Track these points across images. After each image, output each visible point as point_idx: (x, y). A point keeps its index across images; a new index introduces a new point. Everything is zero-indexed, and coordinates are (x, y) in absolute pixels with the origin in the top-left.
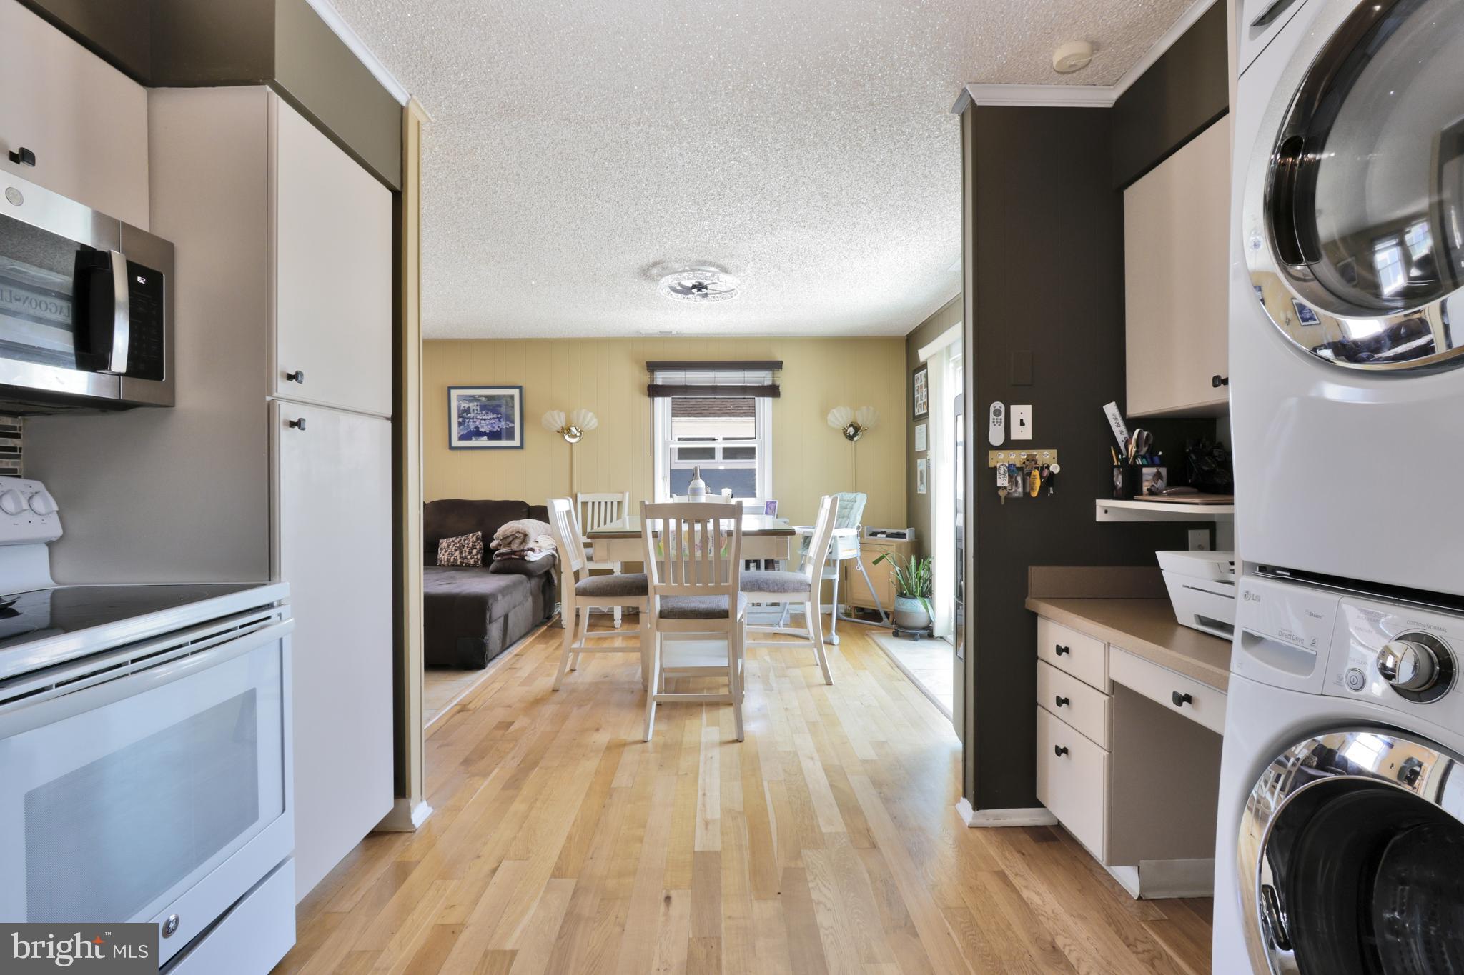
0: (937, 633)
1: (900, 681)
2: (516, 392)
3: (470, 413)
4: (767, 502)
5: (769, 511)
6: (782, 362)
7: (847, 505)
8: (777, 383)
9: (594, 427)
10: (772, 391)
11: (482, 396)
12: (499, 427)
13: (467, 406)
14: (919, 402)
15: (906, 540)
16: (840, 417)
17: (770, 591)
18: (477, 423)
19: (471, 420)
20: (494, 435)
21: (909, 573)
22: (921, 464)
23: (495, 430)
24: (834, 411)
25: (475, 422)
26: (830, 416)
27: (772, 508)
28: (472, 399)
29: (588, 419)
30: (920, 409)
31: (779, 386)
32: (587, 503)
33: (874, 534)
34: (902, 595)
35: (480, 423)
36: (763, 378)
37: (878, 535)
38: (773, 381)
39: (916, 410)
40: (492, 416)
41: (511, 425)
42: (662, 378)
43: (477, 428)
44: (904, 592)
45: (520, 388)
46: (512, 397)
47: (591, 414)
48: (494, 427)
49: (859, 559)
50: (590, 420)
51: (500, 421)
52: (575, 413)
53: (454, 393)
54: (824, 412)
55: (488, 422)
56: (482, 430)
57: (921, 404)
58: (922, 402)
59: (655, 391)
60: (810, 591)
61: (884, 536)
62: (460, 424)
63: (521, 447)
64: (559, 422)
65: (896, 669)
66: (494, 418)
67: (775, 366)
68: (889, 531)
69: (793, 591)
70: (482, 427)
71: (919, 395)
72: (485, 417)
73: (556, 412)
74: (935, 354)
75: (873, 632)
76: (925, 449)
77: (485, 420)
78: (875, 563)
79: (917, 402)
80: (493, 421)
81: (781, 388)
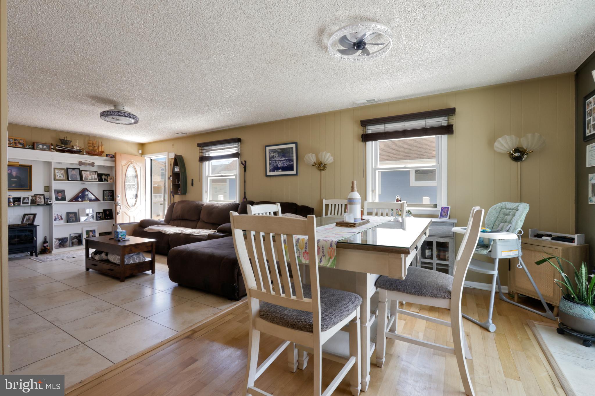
2: (294, 146)
3: (274, 158)
4: (442, 207)
5: (443, 214)
6: (454, 109)
7: (510, 212)
8: (451, 124)
9: (331, 162)
10: (448, 130)
11: (279, 149)
12: (286, 164)
13: (273, 154)
14: (592, 123)
15: (575, 245)
16: (508, 145)
18: (277, 163)
19: (275, 162)
20: (284, 169)
22: (593, 178)
23: (285, 166)
24: (500, 139)
25: (276, 162)
26: (496, 144)
27: (446, 211)
28: (275, 151)
29: (327, 157)
30: (591, 130)
32: (329, 204)
33: (540, 236)
34: (570, 299)
35: (279, 163)
36: (441, 121)
37: (543, 238)
38: (448, 123)
39: (587, 131)
40: (284, 159)
41: (292, 163)
42: (371, 129)
43: (277, 165)
45: (296, 143)
46: (292, 148)
47: (328, 154)
48: (284, 165)
49: (520, 259)
50: (328, 158)
51: (287, 161)
52: (320, 154)
53: (268, 149)
54: (491, 142)
55: (282, 162)
56: (279, 166)
57: (593, 125)
59: (366, 138)
60: (450, 299)
61: (549, 238)
62: (270, 164)
63: (297, 174)
64: (312, 160)
66: (284, 160)
67: (450, 112)
68: (554, 234)
69: (431, 297)
70: (279, 165)
71: (592, 118)
72: (281, 160)
73: (310, 154)
77: (280, 161)
78: (539, 263)
79: (589, 123)
80: (284, 162)
81: (453, 127)
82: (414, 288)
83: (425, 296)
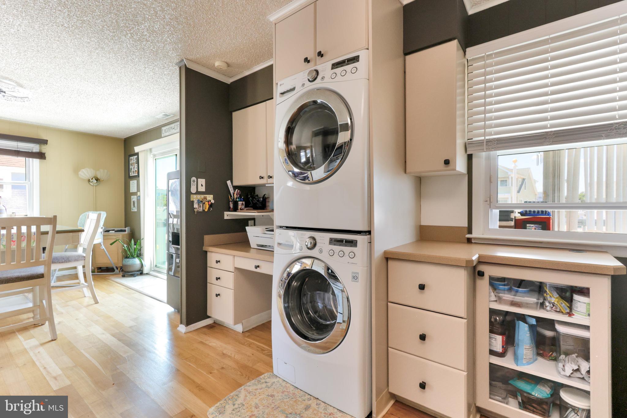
0: (145, 271)
1: (134, 294)
6: (47, 141)
8: (43, 151)
10: (41, 156)
14: (133, 170)
15: (126, 233)
16: (87, 173)
17: (60, 263)
21: (131, 247)
22: (134, 198)
24: (83, 170)
26: (80, 173)
30: (133, 173)
31: (45, 154)
33: (108, 231)
34: (127, 257)
36: (33, 147)
37: (110, 232)
38: (40, 150)
39: (130, 173)
44: (127, 255)
49: (102, 244)
54: (76, 170)
57: (133, 171)
58: (134, 170)
60: (85, 260)
61: (114, 232)
65: (130, 290)
67: (45, 142)
68: (116, 229)
69: (75, 261)
71: (132, 167)
74: (144, 150)
75: (110, 277)
76: (136, 191)
78: (111, 244)
79: (131, 170)
81: (46, 154)
82: (64, 259)
83: (71, 262)
